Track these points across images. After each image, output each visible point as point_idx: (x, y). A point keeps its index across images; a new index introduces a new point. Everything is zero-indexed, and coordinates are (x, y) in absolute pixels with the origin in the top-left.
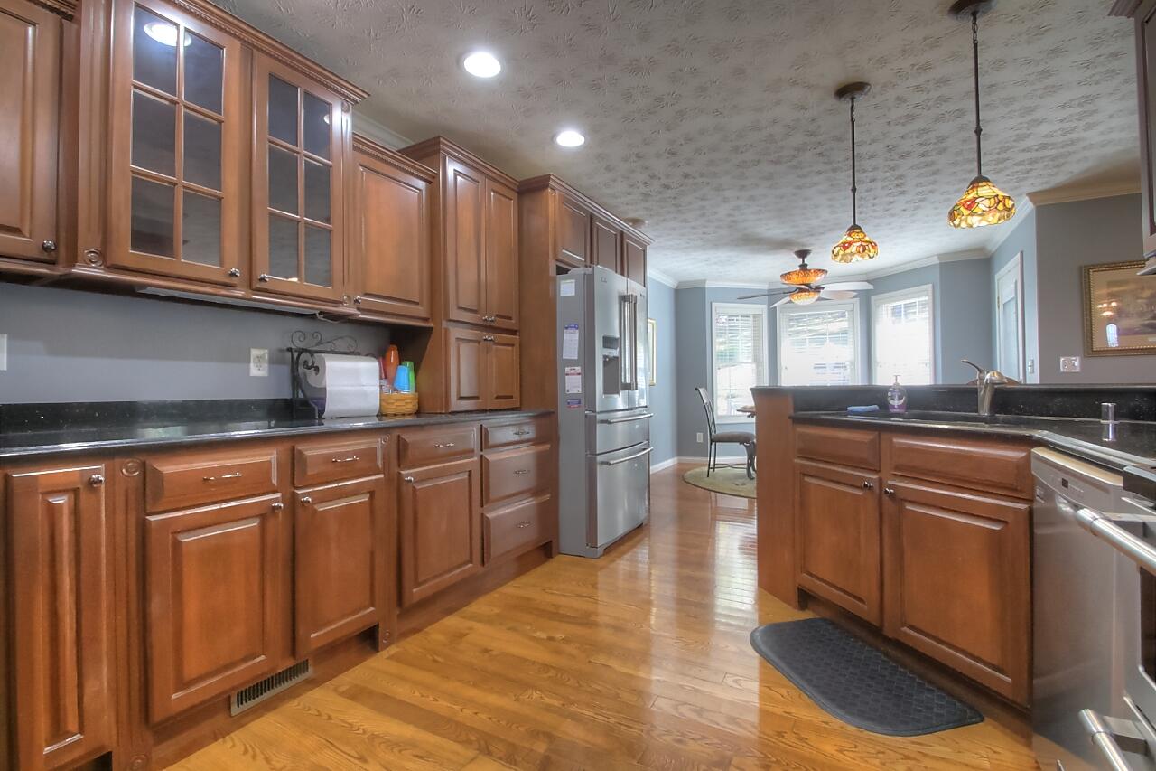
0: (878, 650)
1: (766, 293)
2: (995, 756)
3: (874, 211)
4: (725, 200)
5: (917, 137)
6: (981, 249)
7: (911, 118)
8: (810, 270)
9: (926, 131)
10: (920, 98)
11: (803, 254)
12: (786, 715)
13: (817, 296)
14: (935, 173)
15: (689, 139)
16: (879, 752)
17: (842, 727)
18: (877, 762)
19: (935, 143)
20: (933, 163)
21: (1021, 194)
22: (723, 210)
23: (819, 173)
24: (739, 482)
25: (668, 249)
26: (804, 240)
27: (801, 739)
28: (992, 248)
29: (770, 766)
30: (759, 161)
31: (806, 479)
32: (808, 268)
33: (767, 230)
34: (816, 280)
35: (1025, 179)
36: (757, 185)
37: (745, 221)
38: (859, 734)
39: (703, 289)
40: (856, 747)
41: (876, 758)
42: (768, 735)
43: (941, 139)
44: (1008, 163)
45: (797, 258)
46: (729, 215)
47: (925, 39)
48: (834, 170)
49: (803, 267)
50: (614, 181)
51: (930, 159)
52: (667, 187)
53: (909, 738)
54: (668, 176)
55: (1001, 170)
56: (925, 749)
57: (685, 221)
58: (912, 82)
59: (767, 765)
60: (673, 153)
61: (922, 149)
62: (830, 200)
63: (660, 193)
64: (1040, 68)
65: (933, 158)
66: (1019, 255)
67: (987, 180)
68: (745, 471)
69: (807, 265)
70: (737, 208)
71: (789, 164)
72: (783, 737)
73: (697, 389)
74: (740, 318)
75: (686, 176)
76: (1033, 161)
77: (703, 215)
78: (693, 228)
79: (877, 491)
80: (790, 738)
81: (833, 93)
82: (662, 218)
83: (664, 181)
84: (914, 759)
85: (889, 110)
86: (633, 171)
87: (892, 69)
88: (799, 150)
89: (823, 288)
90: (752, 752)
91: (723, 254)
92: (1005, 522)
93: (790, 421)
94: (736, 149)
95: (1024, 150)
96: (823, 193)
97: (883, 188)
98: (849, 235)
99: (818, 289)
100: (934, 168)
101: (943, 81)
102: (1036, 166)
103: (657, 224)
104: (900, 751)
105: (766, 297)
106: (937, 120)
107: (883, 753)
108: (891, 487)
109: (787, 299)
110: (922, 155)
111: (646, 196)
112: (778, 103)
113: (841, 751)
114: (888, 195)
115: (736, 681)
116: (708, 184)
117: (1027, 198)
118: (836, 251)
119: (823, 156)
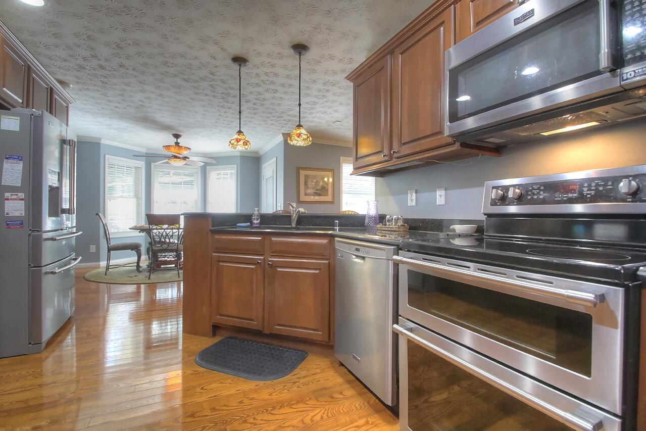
0: (259, 342)
1: (145, 155)
2: (319, 366)
3: (223, 123)
4: (143, 91)
5: (256, 95)
6: (257, 153)
7: (258, 85)
8: (182, 147)
9: (260, 93)
10: (265, 78)
11: (177, 136)
12: (237, 392)
13: (185, 162)
14: (255, 114)
15: (136, 43)
16: (284, 386)
17: (264, 384)
18: (286, 391)
19: (261, 101)
20: (256, 109)
21: (279, 133)
22: (138, 96)
23: (207, 95)
24: (133, 275)
25: (80, 110)
26: (180, 129)
27: (251, 399)
28: (261, 153)
29: (246, 420)
30: (176, 76)
31: (221, 264)
32: (180, 145)
33: (163, 117)
34: (185, 153)
35: (284, 127)
36: (168, 89)
37: (150, 107)
38: (273, 383)
39: (99, 144)
40: (275, 389)
41: (285, 389)
42: (236, 406)
43: (264, 100)
44: (281, 119)
45: (174, 138)
46: (141, 101)
47: (279, 54)
48: (214, 97)
49: (177, 144)
50: (57, 46)
51: (256, 106)
52: (102, 67)
53: (291, 374)
54: (107, 60)
55: (278, 121)
56: (298, 376)
57: (105, 95)
58: (265, 70)
59: (244, 421)
60: (118, 46)
61: (255, 101)
62: (205, 111)
63: (95, 70)
64: (307, 85)
65: (257, 107)
66: (275, 158)
67: (302, 126)
68: (135, 268)
69: (179, 143)
70: (149, 98)
71: (193, 84)
72: (243, 403)
73: (97, 214)
74: (125, 168)
75: (122, 66)
76: (289, 121)
77: (122, 95)
78: (109, 101)
79: (263, 265)
80: (246, 401)
81: (231, 58)
82: (86, 87)
83: (102, 63)
84: (297, 382)
85: (251, 78)
86: (79, 46)
87: (261, 60)
88: (201, 79)
89: (189, 158)
90: (234, 419)
91: (123, 124)
92: (320, 269)
93: (210, 233)
94: (165, 63)
95: (288, 115)
96: (204, 106)
97: (232, 113)
98: (239, 135)
99: (185, 158)
100: (256, 111)
101: (276, 75)
102: (289, 123)
103: (80, 90)
104: (291, 381)
105: (144, 157)
106: (267, 91)
107: (286, 386)
108: (270, 261)
109: (167, 160)
110: (254, 104)
111: (81, 68)
112: (203, 49)
113: (270, 395)
114: (233, 117)
115: (202, 389)
116: (136, 76)
117: (281, 135)
118: (232, 142)
119: (212, 87)
